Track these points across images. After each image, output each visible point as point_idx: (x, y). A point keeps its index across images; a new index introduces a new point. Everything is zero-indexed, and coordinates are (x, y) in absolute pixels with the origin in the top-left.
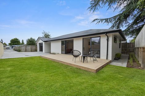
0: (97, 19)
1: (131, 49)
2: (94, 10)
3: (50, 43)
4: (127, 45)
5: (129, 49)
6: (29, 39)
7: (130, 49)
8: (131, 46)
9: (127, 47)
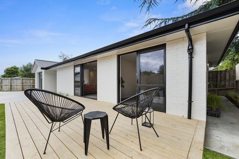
0: (155, 20)
1: (227, 83)
2: (148, 5)
3: (56, 71)
4: (219, 76)
5: (223, 83)
6: (25, 65)
7: (225, 85)
8: (228, 78)
9: (219, 78)
